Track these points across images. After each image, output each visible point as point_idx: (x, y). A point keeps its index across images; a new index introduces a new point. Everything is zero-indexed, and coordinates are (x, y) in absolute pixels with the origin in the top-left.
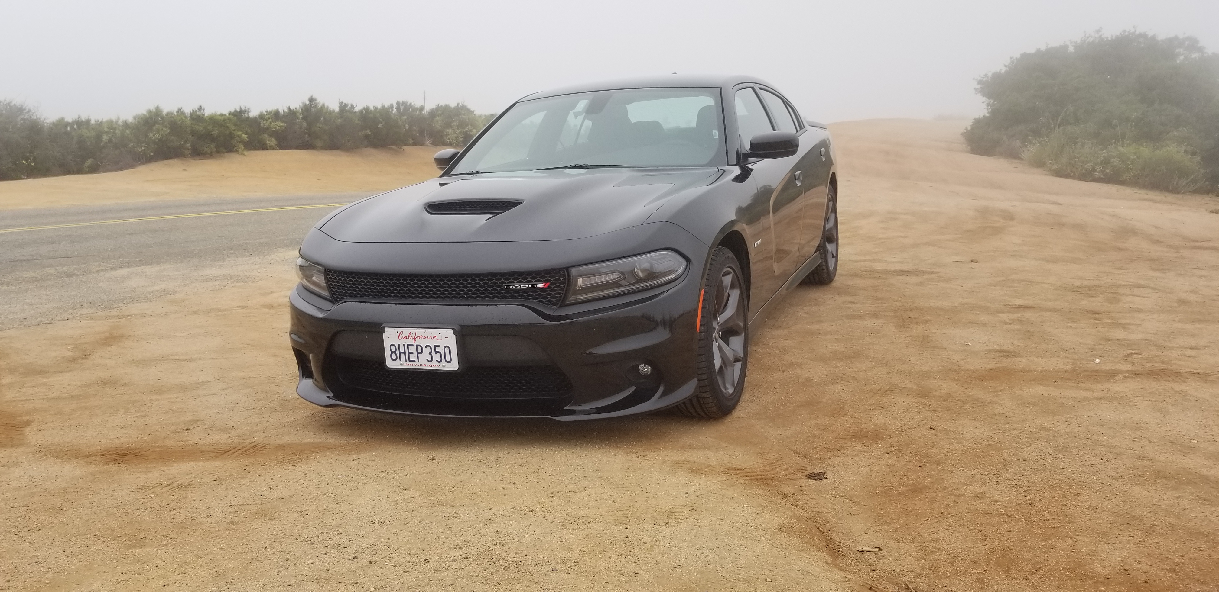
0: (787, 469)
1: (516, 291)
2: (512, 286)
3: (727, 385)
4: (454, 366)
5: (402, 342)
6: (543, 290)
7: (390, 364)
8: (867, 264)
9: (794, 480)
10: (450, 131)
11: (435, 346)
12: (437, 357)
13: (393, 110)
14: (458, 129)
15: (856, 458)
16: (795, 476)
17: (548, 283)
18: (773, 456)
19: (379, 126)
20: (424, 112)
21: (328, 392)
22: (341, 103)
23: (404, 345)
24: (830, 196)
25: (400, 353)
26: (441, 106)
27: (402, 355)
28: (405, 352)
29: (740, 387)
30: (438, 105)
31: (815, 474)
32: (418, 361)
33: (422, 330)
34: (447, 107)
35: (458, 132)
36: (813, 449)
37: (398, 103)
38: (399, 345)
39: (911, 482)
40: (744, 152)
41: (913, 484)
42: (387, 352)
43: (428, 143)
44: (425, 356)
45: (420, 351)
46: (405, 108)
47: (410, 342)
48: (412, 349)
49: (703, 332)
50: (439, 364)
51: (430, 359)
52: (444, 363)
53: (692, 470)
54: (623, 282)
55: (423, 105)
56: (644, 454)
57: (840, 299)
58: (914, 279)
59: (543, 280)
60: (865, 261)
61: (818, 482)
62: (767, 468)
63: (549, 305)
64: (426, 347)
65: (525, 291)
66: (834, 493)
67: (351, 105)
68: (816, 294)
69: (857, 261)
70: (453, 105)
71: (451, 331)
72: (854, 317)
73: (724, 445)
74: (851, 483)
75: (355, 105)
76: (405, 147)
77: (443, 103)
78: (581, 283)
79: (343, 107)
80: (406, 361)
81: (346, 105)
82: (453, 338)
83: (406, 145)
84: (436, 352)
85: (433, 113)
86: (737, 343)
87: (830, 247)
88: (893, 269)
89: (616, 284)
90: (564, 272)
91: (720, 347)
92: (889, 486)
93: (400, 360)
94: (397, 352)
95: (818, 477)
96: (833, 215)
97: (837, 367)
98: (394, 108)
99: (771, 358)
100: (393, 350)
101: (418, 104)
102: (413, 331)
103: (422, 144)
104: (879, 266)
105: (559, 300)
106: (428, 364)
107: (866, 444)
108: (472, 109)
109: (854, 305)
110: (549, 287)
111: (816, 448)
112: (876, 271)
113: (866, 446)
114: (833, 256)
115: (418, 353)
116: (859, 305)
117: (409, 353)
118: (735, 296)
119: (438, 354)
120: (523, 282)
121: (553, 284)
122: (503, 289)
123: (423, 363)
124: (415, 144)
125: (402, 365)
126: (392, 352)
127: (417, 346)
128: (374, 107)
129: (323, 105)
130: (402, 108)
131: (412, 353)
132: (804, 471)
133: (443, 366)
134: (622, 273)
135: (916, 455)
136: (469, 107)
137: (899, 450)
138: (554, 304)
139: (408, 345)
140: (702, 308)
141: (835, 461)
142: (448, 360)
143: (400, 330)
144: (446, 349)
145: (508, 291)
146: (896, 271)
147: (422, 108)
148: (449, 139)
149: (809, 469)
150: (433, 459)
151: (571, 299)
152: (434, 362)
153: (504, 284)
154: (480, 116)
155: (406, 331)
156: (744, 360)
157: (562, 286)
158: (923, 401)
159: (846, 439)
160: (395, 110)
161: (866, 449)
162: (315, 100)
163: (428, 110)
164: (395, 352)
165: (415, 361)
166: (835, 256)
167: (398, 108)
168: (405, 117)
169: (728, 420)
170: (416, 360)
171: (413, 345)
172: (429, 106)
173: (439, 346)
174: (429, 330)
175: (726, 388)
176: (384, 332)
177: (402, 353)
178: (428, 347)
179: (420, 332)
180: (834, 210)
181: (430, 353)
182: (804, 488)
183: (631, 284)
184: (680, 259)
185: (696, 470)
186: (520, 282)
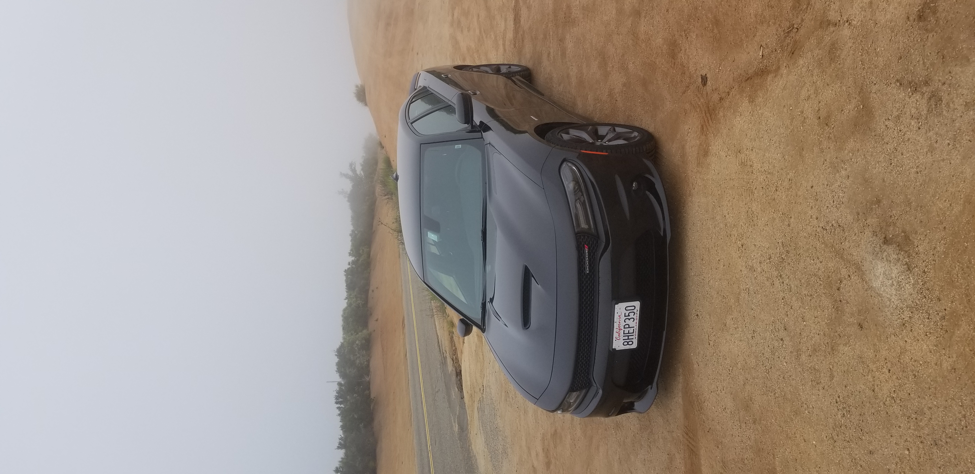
0: (699, 98)
1: (590, 265)
2: (587, 268)
3: (633, 135)
4: (637, 304)
5: (622, 338)
6: (589, 249)
7: (635, 346)
8: (507, 43)
9: (707, 94)
10: (358, 361)
11: (625, 316)
12: (632, 315)
13: (342, 407)
14: (356, 355)
15: (691, 57)
16: (704, 93)
17: (585, 246)
18: (687, 106)
19: (356, 417)
20: (343, 382)
21: (647, 390)
22: (338, 448)
23: (623, 336)
24: (470, 70)
25: (628, 339)
26: (337, 369)
27: (630, 337)
28: (628, 335)
29: (634, 128)
30: (336, 371)
31: (702, 81)
32: (634, 327)
33: (615, 324)
34: (338, 364)
35: (358, 355)
36: (683, 82)
37: (337, 403)
38: (623, 340)
39: (710, 26)
40: (470, 128)
41: (712, 24)
42: (628, 347)
43: (368, 379)
44: (630, 323)
45: (627, 326)
46: (341, 397)
47: (622, 332)
48: (626, 331)
49: (607, 151)
50: (636, 314)
51: (633, 320)
52: (635, 311)
53: (705, 155)
54: (582, 199)
55: (337, 383)
56: (691, 185)
57: (545, 62)
58: (524, 12)
60: (504, 45)
61: (708, 79)
62: (698, 110)
63: (598, 246)
64: (625, 322)
65: (590, 260)
66: (717, 70)
67: (340, 440)
68: (541, 79)
69: (505, 50)
70: (336, 360)
71: (616, 306)
72: (564, 54)
73: (679, 136)
74: (710, 60)
75: (340, 437)
76: (372, 396)
77: (335, 368)
78: (584, 225)
79: (341, 446)
80: (633, 335)
81: (340, 444)
82: (620, 305)
83: (370, 395)
84: (629, 316)
85: (343, 375)
86: (602, 131)
87: (504, 70)
88: (513, 26)
89: (583, 204)
90: (578, 236)
91: (609, 141)
92: (713, 38)
93: (633, 339)
94: (628, 341)
95: (704, 80)
96: (482, 68)
97: (613, 67)
98: (340, 406)
99: (605, 108)
100: (626, 343)
101: (336, 387)
102: (615, 330)
103: (369, 383)
104: (510, 35)
105: (595, 239)
106: (635, 321)
107: (679, 50)
108: (340, 344)
109: (552, 54)
110: (587, 245)
111: (682, 81)
112: (515, 38)
113: (681, 50)
114: (510, 67)
115: (629, 327)
116: (552, 51)
117: (629, 333)
118: (574, 133)
119: (630, 314)
120: (585, 261)
121: (585, 243)
123: (635, 324)
124: (369, 389)
125: (635, 338)
126: (628, 344)
127: (624, 328)
128: (340, 422)
129: (340, 462)
130: (341, 400)
131: (629, 331)
132: (700, 88)
133: (637, 311)
134: (576, 200)
135: (689, 21)
136: (338, 346)
137: (685, 31)
138: (597, 242)
139: (624, 334)
140: (591, 151)
141: (692, 69)
142: (633, 308)
143: (614, 339)
144: (627, 309)
145: (590, 271)
146: (515, 24)
147: (340, 384)
148: (364, 362)
149: (698, 85)
150: (697, 315)
151: (594, 232)
152: (635, 317)
153: (586, 273)
154: (344, 338)
155: (615, 335)
156: (614, 126)
157: (586, 237)
158: (643, 14)
159: (675, 63)
161: (683, 51)
162: (337, 468)
163: (341, 380)
164: (628, 342)
165: (634, 329)
166: (510, 66)
167: (341, 403)
168: (348, 397)
169: (656, 135)
170: (633, 328)
171: (624, 330)
172: (337, 378)
173: (625, 314)
174: (615, 320)
175: (635, 137)
176: (615, 349)
177: (628, 338)
178: (626, 321)
179: (616, 326)
180: (478, 67)
181: (629, 319)
182: (714, 87)
183: (583, 195)
184: (564, 165)
185: (705, 152)
186: (584, 263)
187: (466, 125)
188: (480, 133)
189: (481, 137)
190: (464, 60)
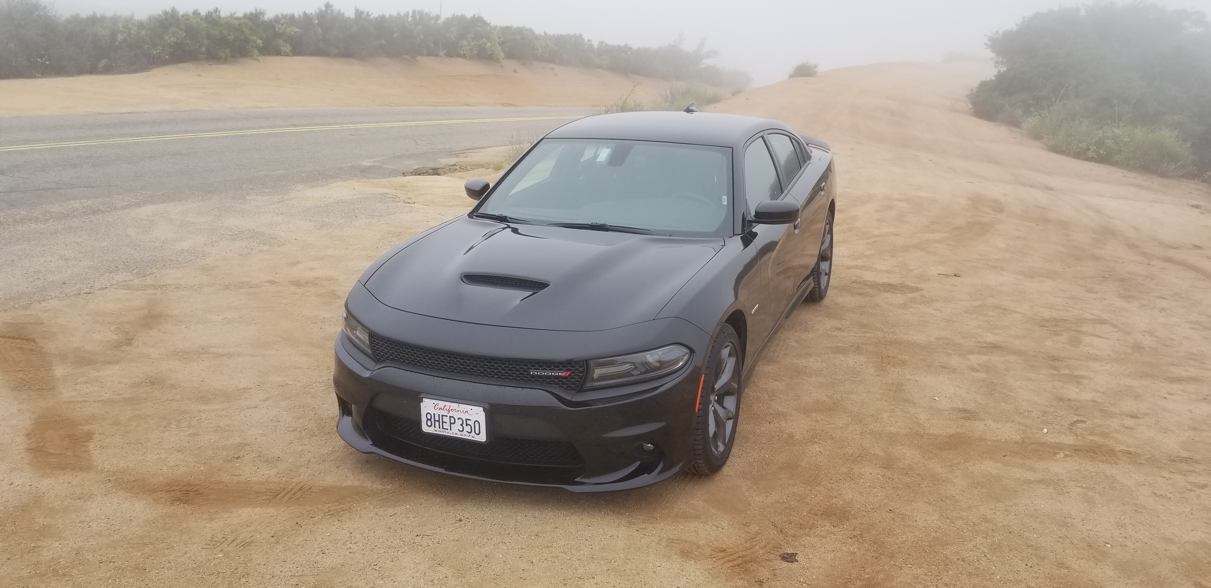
0: (765, 547)
1: (541, 377)
2: (537, 372)
3: (720, 444)
4: (482, 438)
5: (437, 412)
6: (564, 378)
7: (425, 429)
8: (858, 272)
9: (770, 560)
10: (465, 43)
11: (466, 420)
12: (468, 429)
13: (408, 18)
14: (473, 41)
15: (824, 540)
16: (772, 556)
17: (569, 373)
18: (754, 528)
19: (394, 36)
20: (439, 22)
21: (367, 439)
22: (357, 10)
23: (439, 415)
24: (828, 221)
25: (435, 421)
26: (457, 16)
27: (437, 423)
28: (440, 421)
29: (729, 447)
30: (454, 14)
31: (788, 554)
32: (451, 430)
33: (457, 405)
34: (463, 17)
35: (472, 44)
36: (788, 524)
37: (414, 12)
38: (434, 414)
39: (867, 576)
40: (749, 218)
41: (868, 578)
42: (424, 419)
43: (442, 54)
44: (457, 427)
45: (452, 421)
46: (420, 18)
47: (445, 413)
48: (446, 419)
49: (700, 410)
50: (469, 434)
51: (461, 430)
52: (473, 434)
53: (683, 552)
54: (635, 372)
55: (439, 14)
56: (643, 526)
57: (829, 323)
58: (898, 298)
59: (564, 369)
60: (856, 267)
61: (790, 564)
62: (748, 545)
63: (568, 390)
64: (458, 419)
65: (548, 377)
66: (802, 580)
67: (367, 13)
68: (807, 315)
69: (849, 268)
70: (469, 15)
71: (482, 409)
72: (839, 351)
73: (713, 511)
74: (817, 569)
75: (371, 13)
76: (419, 58)
77: (459, 13)
78: (598, 372)
79: (359, 14)
80: (440, 428)
81: (362, 13)
82: (483, 415)
83: (421, 54)
84: (467, 425)
85: (449, 23)
86: (730, 402)
87: (824, 266)
88: (881, 281)
89: (628, 374)
90: (583, 363)
91: (715, 412)
92: (848, 579)
93: (435, 427)
94: (433, 420)
95: (790, 558)
96: (829, 236)
97: (817, 421)
98: (410, 17)
99: (761, 405)
100: (429, 417)
101: (434, 13)
102: (448, 404)
103: (437, 55)
104: (869, 276)
105: (577, 387)
106: (459, 433)
107: (834, 524)
108: (488, 21)
109: (840, 333)
110: (569, 375)
111: (791, 523)
112: (865, 283)
113: (833, 526)
114: (826, 274)
115: (451, 423)
116: (845, 334)
117: (443, 422)
119: (469, 426)
120: (547, 370)
121: (573, 373)
122: (529, 374)
123: (455, 431)
124: (429, 54)
125: (436, 431)
126: (428, 420)
127: (450, 417)
128: (390, 15)
129: (339, 12)
130: (418, 17)
131: (446, 422)
132: (779, 550)
133: (473, 437)
134: (633, 364)
135: (875, 543)
136: (485, 18)
137: (861, 535)
138: (573, 389)
139: (442, 416)
140: (702, 388)
141: (807, 540)
142: (477, 432)
143: (436, 402)
144: (476, 423)
145: (533, 376)
146: (883, 285)
147: (438, 17)
148: (463, 51)
149: (783, 548)
150: (460, 520)
151: (588, 385)
152: (465, 432)
153: (530, 370)
154: (495, 27)
155: (441, 404)
156: (735, 418)
157: (581, 375)
158: (888, 474)
159: (817, 515)
160: (410, 19)
161: (832, 529)
162: (331, 6)
163: (443, 19)
164: (430, 420)
165: (447, 429)
166: (828, 274)
167: (414, 17)
168: (420, 27)
169: (718, 478)
170: (449, 429)
171: (447, 416)
172: (445, 15)
173: (470, 420)
174: (462, 406)
175: (717, 447)
176: (422, 402)
177: (437, 421)
178: (460, 420)
179: (454, 406)
180: (831, 232)
181: (462, 425)
182: (778, 572)
183: (641, 373)
184: (685, 350)
185: (687, 553)
186: (545, 369)
187: (753, 214)
188: (741, 233)
189: (735, 233)
190: (841, 211)
